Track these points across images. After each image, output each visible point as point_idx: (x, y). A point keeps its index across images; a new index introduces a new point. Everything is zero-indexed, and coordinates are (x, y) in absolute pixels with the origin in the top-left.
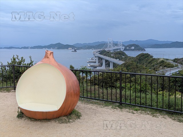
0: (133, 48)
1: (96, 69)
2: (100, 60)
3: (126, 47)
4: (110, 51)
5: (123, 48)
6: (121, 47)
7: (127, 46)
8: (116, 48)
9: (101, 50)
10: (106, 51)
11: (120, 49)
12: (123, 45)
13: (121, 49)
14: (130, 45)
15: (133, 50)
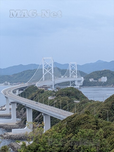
0: (104, 79)
1: (10, 134)
2: (22, 111)
3: (87, 77)
4: (46, 88)
5: (79, 79)
6: (76, 78)
7: (91, 76)
8: (63, 79)
9: (26, 85)
10: (36, 88)
11: (74, 81)
12: (81, 73)
13: (76, 83)
14: (97, 72)
15: (104, 85)
